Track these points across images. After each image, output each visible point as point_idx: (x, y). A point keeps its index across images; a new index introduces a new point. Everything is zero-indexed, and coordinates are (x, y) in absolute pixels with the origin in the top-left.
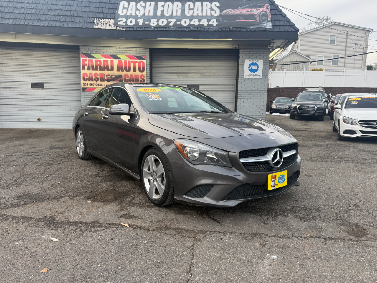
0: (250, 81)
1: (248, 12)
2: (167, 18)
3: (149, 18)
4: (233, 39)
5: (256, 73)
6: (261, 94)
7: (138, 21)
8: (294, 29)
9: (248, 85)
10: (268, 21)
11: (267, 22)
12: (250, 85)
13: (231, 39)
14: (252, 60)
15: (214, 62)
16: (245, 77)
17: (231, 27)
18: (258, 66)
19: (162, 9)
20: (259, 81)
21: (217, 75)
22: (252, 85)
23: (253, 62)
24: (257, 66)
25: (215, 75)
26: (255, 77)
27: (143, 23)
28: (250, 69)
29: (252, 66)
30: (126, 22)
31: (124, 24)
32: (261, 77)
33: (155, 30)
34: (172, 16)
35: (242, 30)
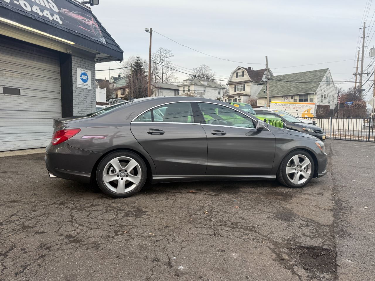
0: (82, 91)
5: (86, 83)
6: (92, 105)
9: (81, 95)
12: (83, 95)
14: (82, 69)
15: (35, 62)
16: (78, 86)
18: (88, 77)
20: (89, 92)
21: (41, 78)
22: (85, 95)
23: (84, 72)
24: (87, 76)
25: (39, 78)
26: (86, 87)
28: (82, 78)
29: (83, 76)
32: (91, 88)
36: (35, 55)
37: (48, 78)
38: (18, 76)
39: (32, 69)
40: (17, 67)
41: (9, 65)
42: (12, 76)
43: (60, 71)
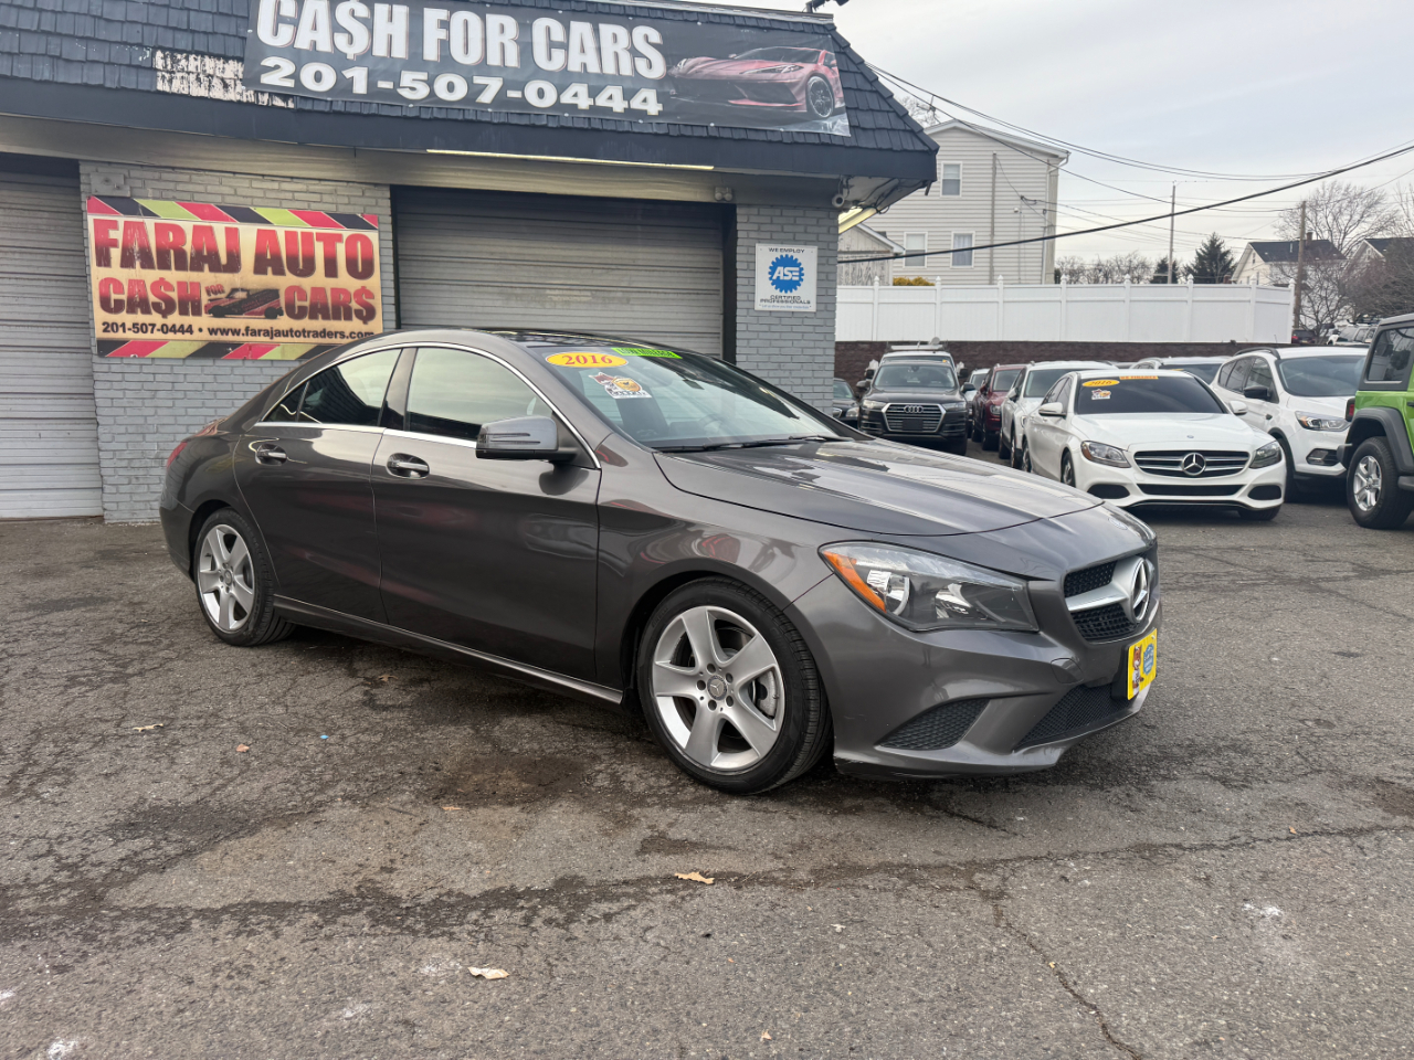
0: (776, 321)
1: (764, 71)
2: (467, 72)
3: (391, 68)
4: (720, 170)
5: (794, 293)
6: (816, 367)
7: (348, 74)
8: (924, 144)
9: (768, 336)
10: (837, 112)
11: (833, 114)
12: (777, 336)
13: (710, 168)
14: (779, 247)
15: (640, 249)
16: (759, 306)
17: (712, 125)
18: (802, 269)
19: (442, 34)
20: (807, 322)
21: (655, 296)
22: (784, 336)
23: (784, 254)
24: (797, 269)
25: (648, 295)
26: (793, 307)
27: (371, 84)
28: (774, 277)
29: (780, 269)
30: (295, 76)
31: (290, 83)
32: (812, 308)
33: (424, 116)
34: (483, 67)
35: (752, 136)
36: (639, 228)
37: (677, 291)
38: (586, 297)
39: (629, 272)
40: (583, 271)
41: (562, 270)
42: (567, 298)
43: (721, 264)
